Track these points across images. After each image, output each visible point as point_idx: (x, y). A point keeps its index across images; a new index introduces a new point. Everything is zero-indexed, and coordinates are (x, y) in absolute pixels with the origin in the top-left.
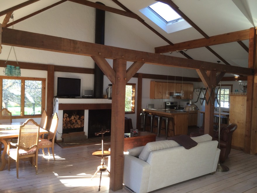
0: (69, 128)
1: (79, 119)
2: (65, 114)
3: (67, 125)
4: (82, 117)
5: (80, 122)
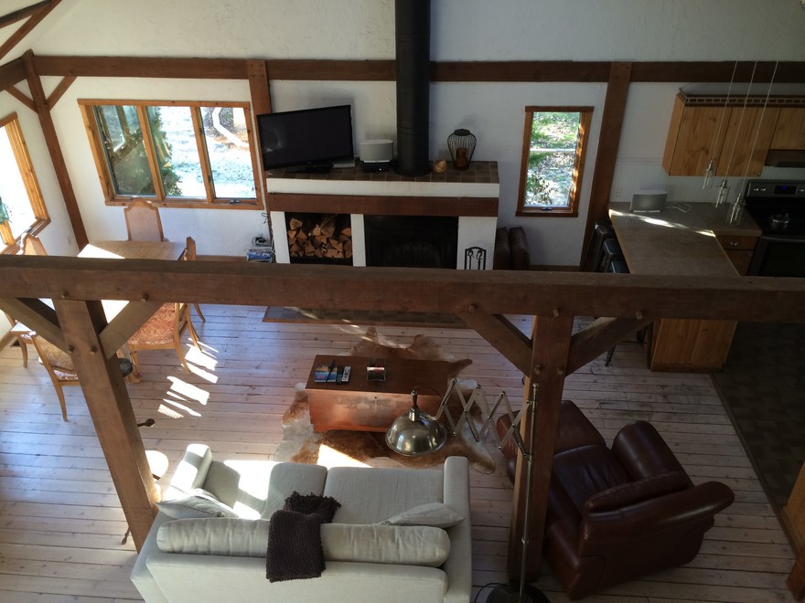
0: (309, 255)
1: (337, 235)
2: (293, 221)
3: (302, 249)
4: (345, 231)
5: (341, 245)
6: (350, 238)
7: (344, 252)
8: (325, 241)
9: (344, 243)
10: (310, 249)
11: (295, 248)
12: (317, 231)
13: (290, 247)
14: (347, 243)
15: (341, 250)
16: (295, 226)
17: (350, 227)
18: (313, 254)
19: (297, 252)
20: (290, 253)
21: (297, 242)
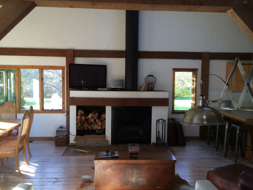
0: (85, 128)
1: (99, 117)
2: (80, 111)
3: (82, 125)
4: (103, 116)
5: (100, 122)
6: (105, 119)
7: (101, 126)
8: (93, 121)
9: (102, 121)
10: (86, 125)
11: (79, 125)
12: (90, 116)
13: (77, 124)
14: (103, 121)
15: (100, 125)
16: (80, 113)
17: (105, 113)
18: (87, 128)
19: (80, 127)
20: (77, 127)
21: (80, 122)
